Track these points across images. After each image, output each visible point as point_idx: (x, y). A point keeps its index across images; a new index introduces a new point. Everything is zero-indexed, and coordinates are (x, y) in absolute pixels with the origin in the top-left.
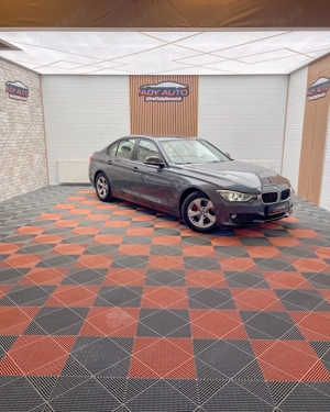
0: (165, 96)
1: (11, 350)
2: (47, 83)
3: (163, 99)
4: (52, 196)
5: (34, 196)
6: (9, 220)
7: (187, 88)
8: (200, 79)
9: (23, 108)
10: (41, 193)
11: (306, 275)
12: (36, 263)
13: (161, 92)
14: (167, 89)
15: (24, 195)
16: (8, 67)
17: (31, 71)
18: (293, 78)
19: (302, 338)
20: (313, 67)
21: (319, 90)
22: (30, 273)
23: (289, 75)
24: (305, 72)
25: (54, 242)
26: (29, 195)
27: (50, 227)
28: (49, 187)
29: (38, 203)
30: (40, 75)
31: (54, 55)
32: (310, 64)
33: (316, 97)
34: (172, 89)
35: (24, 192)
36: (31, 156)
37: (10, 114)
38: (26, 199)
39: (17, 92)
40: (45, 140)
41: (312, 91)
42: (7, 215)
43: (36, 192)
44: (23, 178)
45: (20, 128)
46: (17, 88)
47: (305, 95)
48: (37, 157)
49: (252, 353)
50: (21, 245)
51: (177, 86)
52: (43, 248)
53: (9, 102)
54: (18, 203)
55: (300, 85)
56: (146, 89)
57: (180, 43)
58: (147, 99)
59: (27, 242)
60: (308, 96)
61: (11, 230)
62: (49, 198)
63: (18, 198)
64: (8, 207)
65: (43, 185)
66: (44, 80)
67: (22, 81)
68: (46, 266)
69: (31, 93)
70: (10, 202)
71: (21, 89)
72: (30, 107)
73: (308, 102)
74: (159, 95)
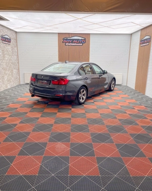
0: (74, 43)
1: (13, 163)
2: (19, 36)
3: (74, 44)
4: (22, 89)
5: (14, 89)
6: (4, 101)
7: (85, 39)
8: (91, 36)
9: (8, 47)
10: (17, 88)
11: (143, 127)
12: (19, 121)
13: (73, 41)
14: (76, 40)
15: (9, 89)
17: (12, 30)
18: (133, 36)
19: (145, 156)
20: (143, 31)
21: (145, 42)
22: (17, 126)
23: (131, 34)
24: (139, 33)
25: (27, 111)
26: (11, 89)
28: (20, 85)
29: (16, 93)
30: (16, 32)
31: (24, 23)
32: (142, 30)
34: (78, 40)
35: (9, 87)
36: (12, 70)
37: (3, 51)
38: (10, 91)
40: (18, 63)
41: (142, 42)
42: (3, 99)
43: (14, 87)
44: (9, 81)
45: (7, 57)
46: (6, 38)
47: (139, 44)
48: (15, 71)
49: (123, 163)
50: (11, 113)
51: (80, 38)
53: (2, 45)
54: (7, 92)
55: (137, 39)
56: (66, 39)
57: (84, 19)
58: (66, 44)
61: (5, 105)
63: (6, 90)
64: (2, 94)
65: (17, 84)
66: (18, 34)
67: (8, 35)
68: (24, 123)
69: (12, 41)
70: (3, 92)
71: (7, 38)
72: (12, 47)
73: (140, 47)
74: (72, 42)
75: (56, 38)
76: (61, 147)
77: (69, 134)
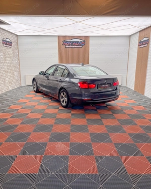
0: (74, 45)
1: (15, 162)
2: (20, 39)
3: (73, 47)
5: (15, 91)
6: (5, 102)
7: (84, 42)
8: (90, 39)
9: (10, 51)
10: (18, 90)
11: (141, 127)
12: (20, 122)
13: (72, 43)
14: (75, 42)
15: (10, 91)
16: (3, 32)
18: (132, 38)
20: (142, 32)
21: (144, 43)
22: (18, 127)
23: (130, 36)
24: (138, 35)
25: (27, 113)
26: (13, 91)
27: (24, 105)
28: (21, 87)
29: (17, 95)
30: (17, 35)
32: (140, 31)
33: (143, 46)
34: (78, 42)
35: (10, 89)
36: (13, 73)
37: (4, 54)
39: (7, 43)
40: (19, 65)
41: (141, 43)
42: (4, 100)
43: (16, 89)
44: (10, 83)
45: (8, 60)
46: (7, 41)
47: (137, 45)
48: (16, 73)
49: (121, 162)
50: (12, 114)
51: (80, 41)
52: (22, 115)
53: (4, 48)
54: (8, 94)
55: (135, 41)
57: (83, 22)
58: (66, 46)
59: (15, 112)
60: (139, 45)
61: (6, 107)
62: (22, 92)
65: (18, 86)
67: (9, 38)
68: (25, 124)
69: (13, 44)
70: (5, 94)
71: (9, 41)
72: (13, 50)
73: (139, 48)
74: (72, 45)
75: (56, 40)
76: (61, 147)
77: (69, 134)
